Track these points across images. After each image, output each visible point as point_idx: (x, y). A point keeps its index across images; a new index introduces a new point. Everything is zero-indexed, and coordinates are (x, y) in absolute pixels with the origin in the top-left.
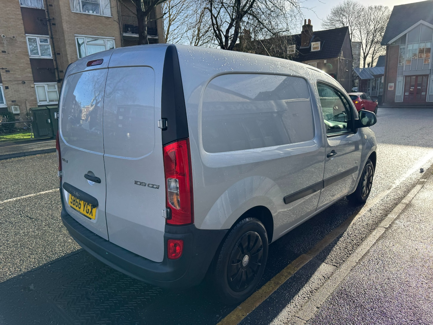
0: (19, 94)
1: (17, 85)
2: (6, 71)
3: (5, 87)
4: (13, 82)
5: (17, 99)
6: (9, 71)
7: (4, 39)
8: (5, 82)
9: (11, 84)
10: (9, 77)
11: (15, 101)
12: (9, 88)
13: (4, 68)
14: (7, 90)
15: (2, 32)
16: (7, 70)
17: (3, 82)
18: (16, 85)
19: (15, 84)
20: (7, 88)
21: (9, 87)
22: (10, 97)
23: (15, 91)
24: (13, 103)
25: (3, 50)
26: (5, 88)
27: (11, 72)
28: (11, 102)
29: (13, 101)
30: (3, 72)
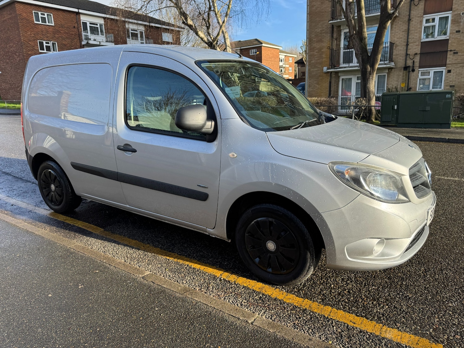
0: (461, 77)
1: (462, 68)
2: (454, 53)
3: (448, 70)
4: (458, 65)
5: (456, 84)
6: (457, 53)
7: (462, 17)
8: (449, 66)
9: (455, 67)
10: (455, 60)
11: (454, 86)
12: (452, 72)
13: (452, 49)
14: (449, 73)
15: (463, 9)
16: (455, 51)
17: (447, 66)
18: (460, 68)
19: (459, 66)
20: (449, 71)
21: (452, 70)
22: (449, 81)
23: (456, 75)
24: (451, 88)
25: (457, 30)
26: (447, 72)
27: (458, 54)
28: (449, 87)
29: (451, 86)
30: (450, 54)
